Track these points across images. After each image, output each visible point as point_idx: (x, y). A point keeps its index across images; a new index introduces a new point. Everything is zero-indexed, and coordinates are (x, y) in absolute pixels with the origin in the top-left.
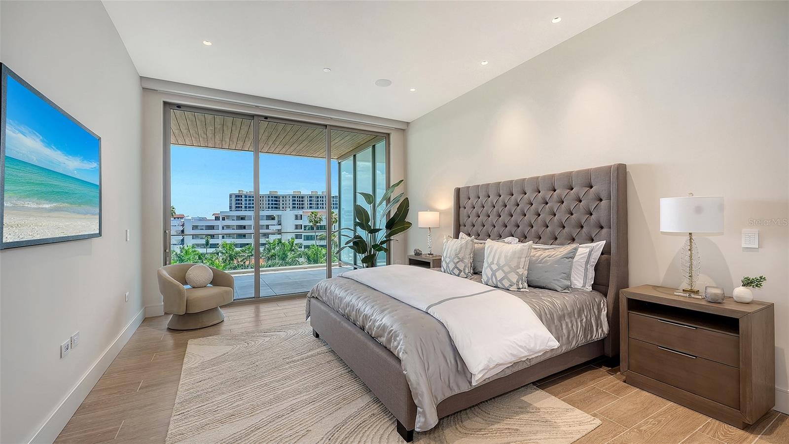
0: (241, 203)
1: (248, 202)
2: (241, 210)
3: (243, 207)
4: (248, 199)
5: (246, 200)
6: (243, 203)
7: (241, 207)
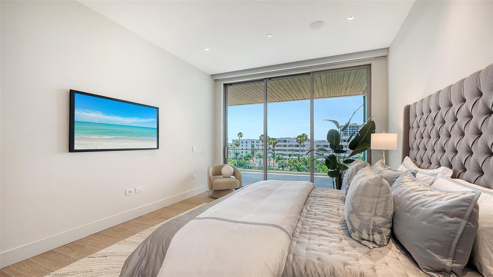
0: (347, 131)
1: (351, 130)
2: (347, 136)
3: (348, 134)
4: (351, 128)
5: (350, 129)
6: (348, 131)
7: (347, 133)
